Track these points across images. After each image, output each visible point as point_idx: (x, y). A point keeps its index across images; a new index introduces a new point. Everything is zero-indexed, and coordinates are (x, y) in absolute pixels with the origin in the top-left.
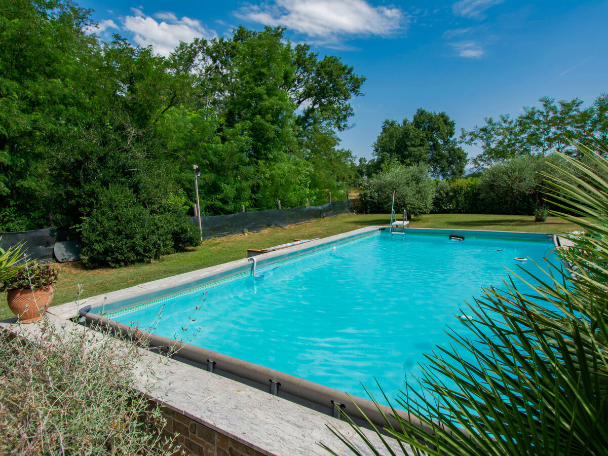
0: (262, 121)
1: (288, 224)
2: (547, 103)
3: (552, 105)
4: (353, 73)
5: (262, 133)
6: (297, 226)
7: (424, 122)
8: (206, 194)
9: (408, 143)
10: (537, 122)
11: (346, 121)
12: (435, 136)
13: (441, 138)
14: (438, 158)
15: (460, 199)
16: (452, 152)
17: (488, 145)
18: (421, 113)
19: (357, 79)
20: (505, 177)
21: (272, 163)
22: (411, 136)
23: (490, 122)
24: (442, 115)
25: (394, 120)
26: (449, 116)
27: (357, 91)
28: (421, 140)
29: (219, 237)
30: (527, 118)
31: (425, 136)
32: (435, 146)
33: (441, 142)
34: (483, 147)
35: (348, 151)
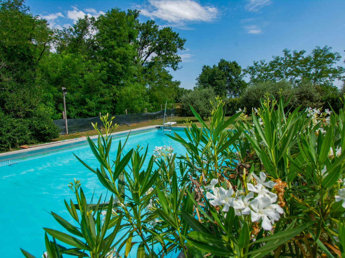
0: (114, 62)
1: (133, 123)
2: (286, 52)
3: (289, 54)
4: (179, 37)
5: (114, 69)
6: (138, 124)
7: (224, 66)
8: (78, 105)
9: (215, 78)
10: (280, 64)
11: (177, 65)
12: (230, 74)
13: (233, 75)
14: (231, 86)
15: (235, 108)
16: (239, 83)
17: (253, 77)
18: (223, 61)
19: (181, 40)
20: (254, 94)
21: (122, 87)
22: (217, 74)
23: (255, 64)
24: (234, 63)
25: (209, 65)
26: (238, 63)
27: (182, 47)
28: (222, 76)
29: (81, 132)
30: (275, 62)
31: (224, 74)
32: (230, 79)
33: (233, 77)
34: (250, 78)
35: (179, 82)
